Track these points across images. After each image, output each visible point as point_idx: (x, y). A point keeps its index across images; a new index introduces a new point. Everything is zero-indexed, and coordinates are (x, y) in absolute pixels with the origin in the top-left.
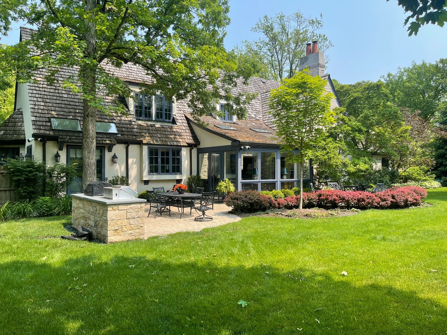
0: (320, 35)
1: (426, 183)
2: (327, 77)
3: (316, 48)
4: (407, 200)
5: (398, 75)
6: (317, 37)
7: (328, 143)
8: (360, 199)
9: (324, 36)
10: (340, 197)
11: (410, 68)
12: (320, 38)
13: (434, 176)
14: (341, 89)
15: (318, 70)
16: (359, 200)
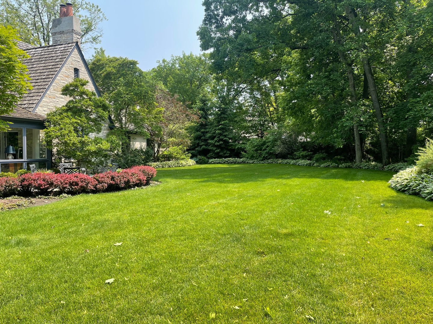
0: (93, 5)
1: (183, 162)
2: (74, 44)
3: (70, 12)
4: (129, 181)
5: (171, 62)
6: (91, 6)
7: (64, 118)
8: (73, 182)
9: (97, 7)
10: (47, 182)
11: (181, 57)
12: (93, 7)
13: (190, 155)
14: (97, 62)
15: (72, 36)
16: (71, 184)
